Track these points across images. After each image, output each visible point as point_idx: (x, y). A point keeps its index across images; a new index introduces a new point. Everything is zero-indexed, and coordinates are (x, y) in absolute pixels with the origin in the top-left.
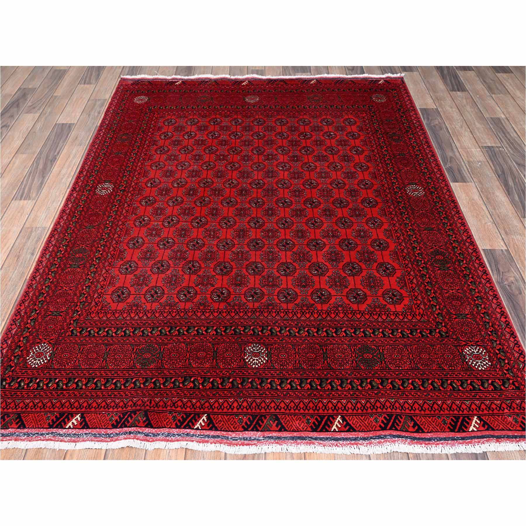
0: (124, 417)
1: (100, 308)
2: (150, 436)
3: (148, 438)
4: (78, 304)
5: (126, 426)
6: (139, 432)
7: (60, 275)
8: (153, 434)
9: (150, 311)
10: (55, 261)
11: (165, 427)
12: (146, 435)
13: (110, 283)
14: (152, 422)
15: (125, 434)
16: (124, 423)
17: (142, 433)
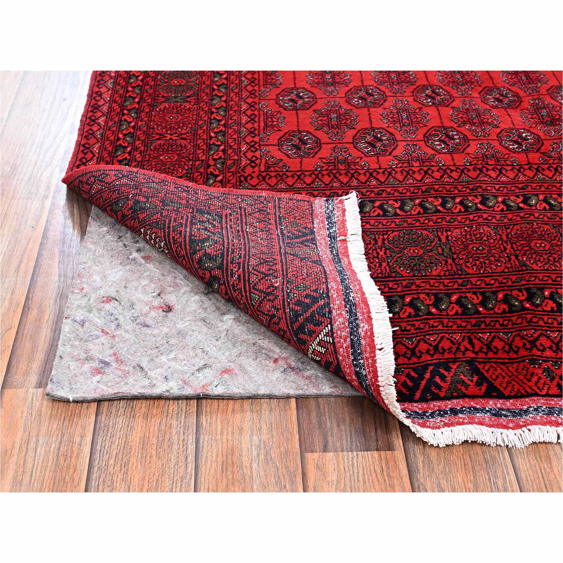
0: (421, 377)
1: (263, 168)
2: (506, 416)
3: (503, 420)
4: (211, 162)
5: (437, 398)
6: (476, 409)
7: (149, 114)
8: (508, 410)
9: (381, 171)
10: (128, 91)
11: (537, 395)
12: (494, 415)
13: (266, 126)
14: (497, 384)
15: (442, 416)
16: (427, 389)
17: (483, 410)
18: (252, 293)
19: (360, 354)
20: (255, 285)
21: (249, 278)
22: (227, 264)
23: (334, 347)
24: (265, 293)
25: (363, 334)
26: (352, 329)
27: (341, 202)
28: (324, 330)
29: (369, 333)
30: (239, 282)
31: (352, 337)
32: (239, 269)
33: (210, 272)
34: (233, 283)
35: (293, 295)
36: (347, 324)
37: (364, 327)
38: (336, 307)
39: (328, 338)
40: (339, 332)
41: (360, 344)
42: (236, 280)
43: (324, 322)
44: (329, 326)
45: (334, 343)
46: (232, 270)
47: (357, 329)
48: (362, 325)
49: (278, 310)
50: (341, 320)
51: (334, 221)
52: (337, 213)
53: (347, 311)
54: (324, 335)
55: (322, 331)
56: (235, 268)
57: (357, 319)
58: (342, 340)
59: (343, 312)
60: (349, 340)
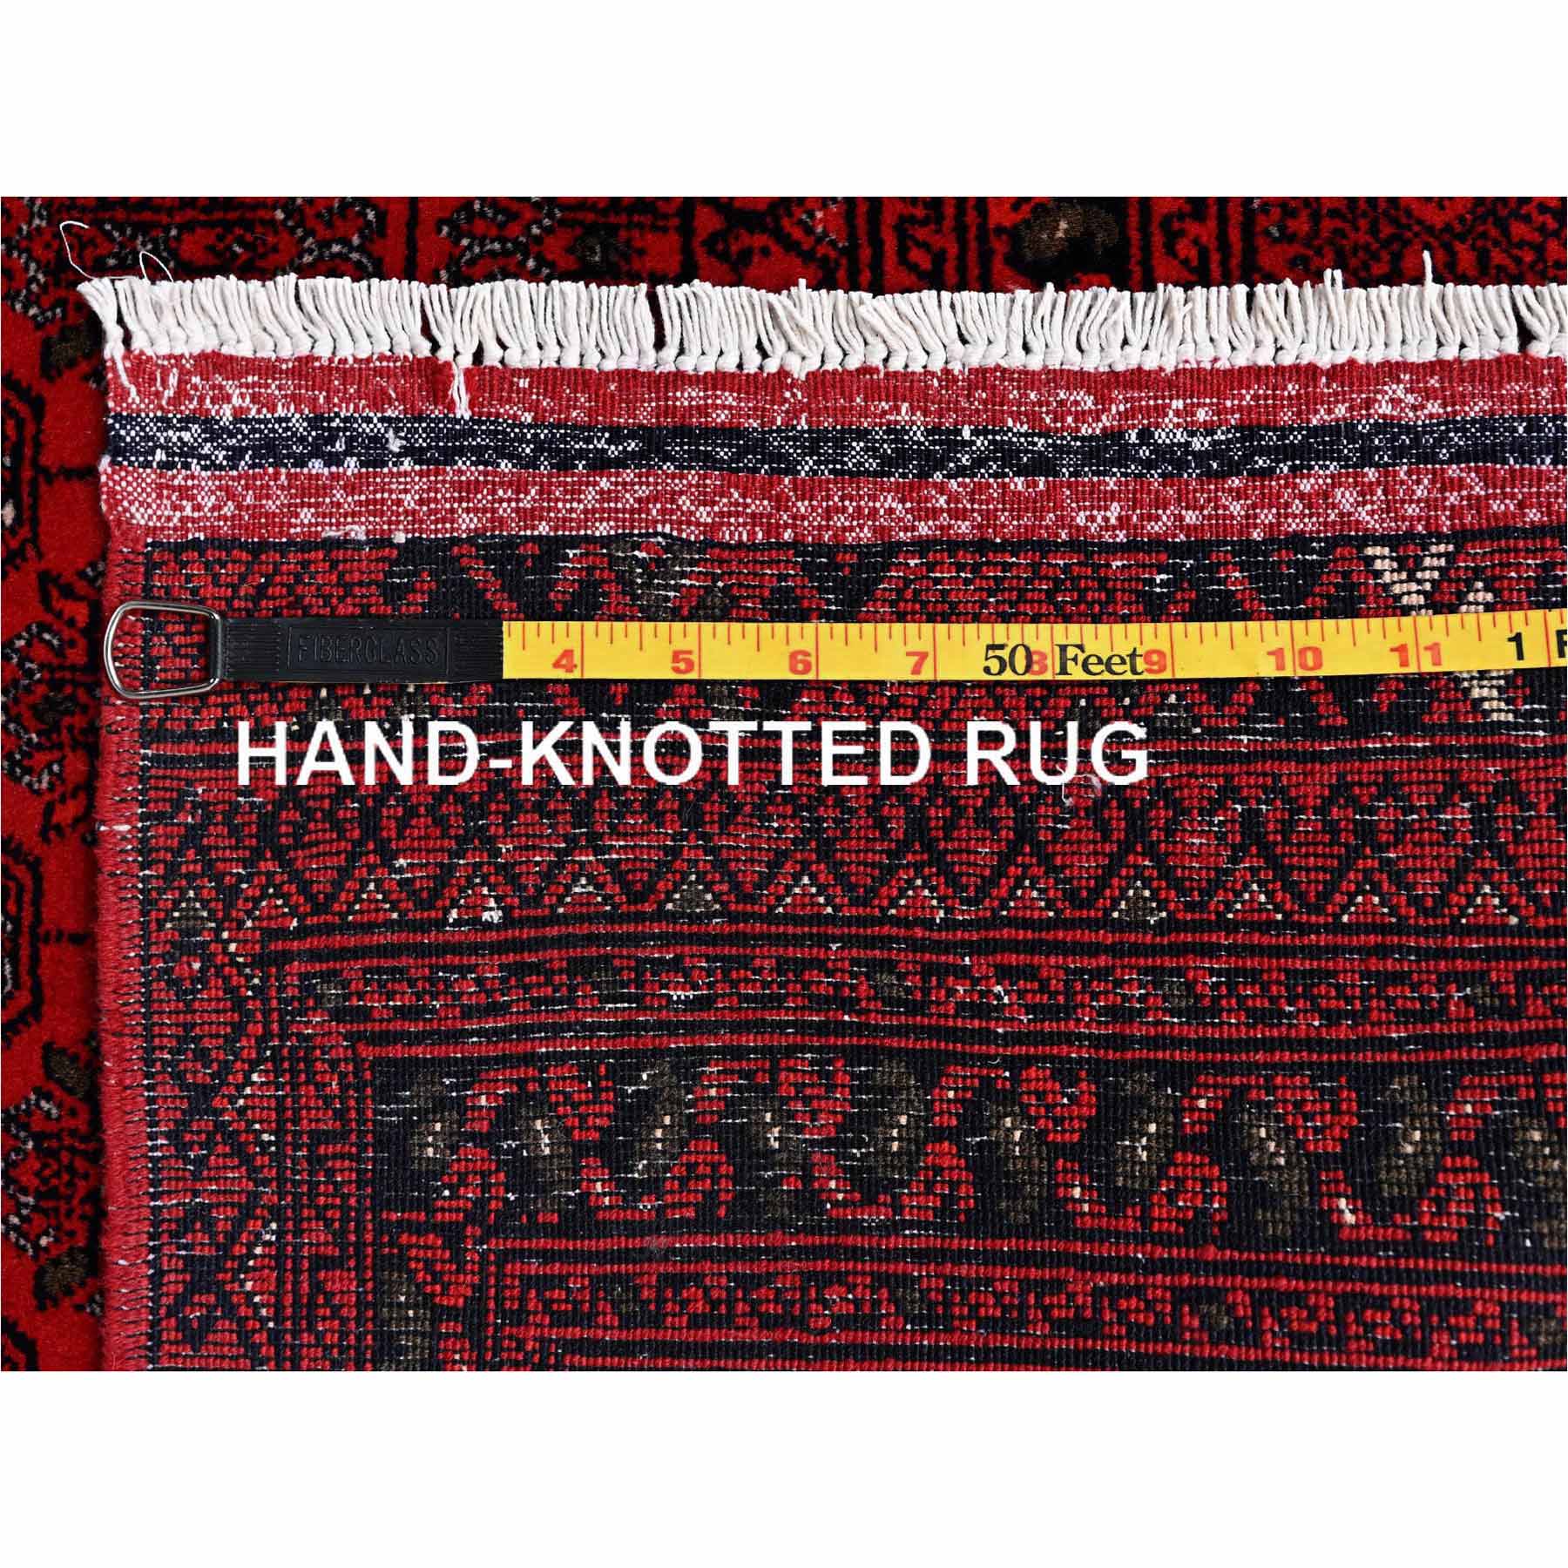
18: (1107, 912)
19: (1534, 425)
20: (1072, 896)
21: (1027, 924)
22: (919, 1030)
23: (1476, 535)
24: (1126, 847)
25: (1434, 407)
26: (1399, 453)
27: (141, 367)
28: (1387, 578)
29: (1434, 382)
30: (1033, 978)
31: (1444, 454)
32: (964, 973)
33: (939, 1135)
34: (1029, 1009)
35: (1172, 708)
36: (1371, 474)
37: (1395, 402)
38: (1267, 516)
39: (1427, 562)
40: (1411, 510)
41: (1485, 423)
42: (1021, 994)
43: (1346, 575)
44: (1370, 551)
45: (1461, 537)
46: (961, 1006)
47: (1408, 429)
48: (1386, 409)
49: (1229, 791)
50: (1345, 498)
51: (300, 426)
52: (236, 401)
53: (1293, 469)
54: (1411, 578)
55: (1386, 587)
56: (951, 992)
57: (1351, 427)
58: (1453, 498)
59: (1306, 486)
60: (1453, 471)
